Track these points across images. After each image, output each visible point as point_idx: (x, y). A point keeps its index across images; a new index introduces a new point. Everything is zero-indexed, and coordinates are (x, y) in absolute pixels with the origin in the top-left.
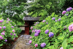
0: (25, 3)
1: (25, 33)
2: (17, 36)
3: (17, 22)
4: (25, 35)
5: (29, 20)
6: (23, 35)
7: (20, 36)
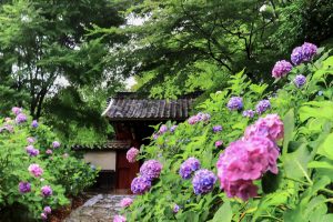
0: (105, 30)
1: (118, 187)
2: (64, 201)
3: (73, 127)
4: (112, 197)
5: (138, 115)
6: (100, 196)
7: (86, 199)
